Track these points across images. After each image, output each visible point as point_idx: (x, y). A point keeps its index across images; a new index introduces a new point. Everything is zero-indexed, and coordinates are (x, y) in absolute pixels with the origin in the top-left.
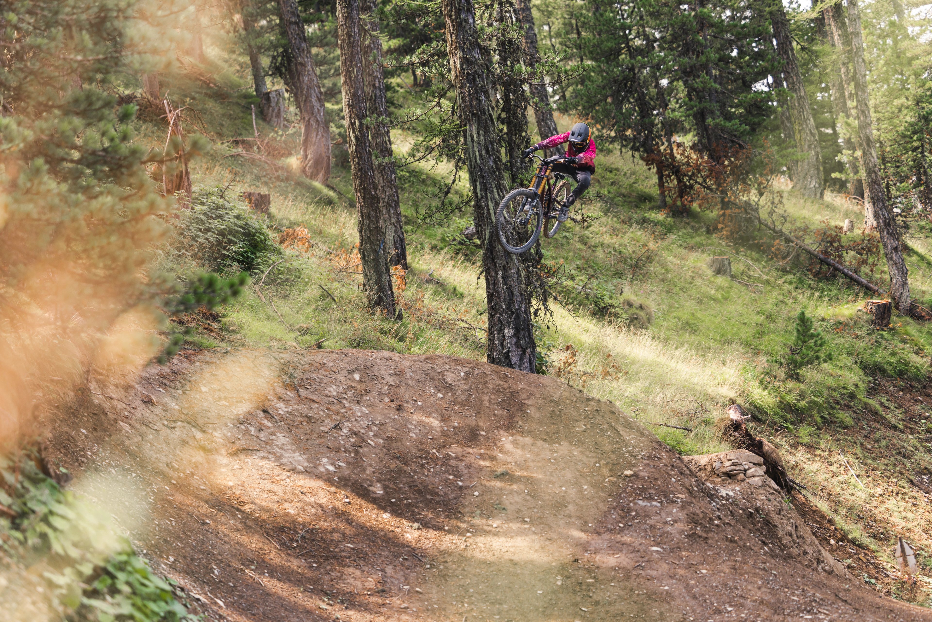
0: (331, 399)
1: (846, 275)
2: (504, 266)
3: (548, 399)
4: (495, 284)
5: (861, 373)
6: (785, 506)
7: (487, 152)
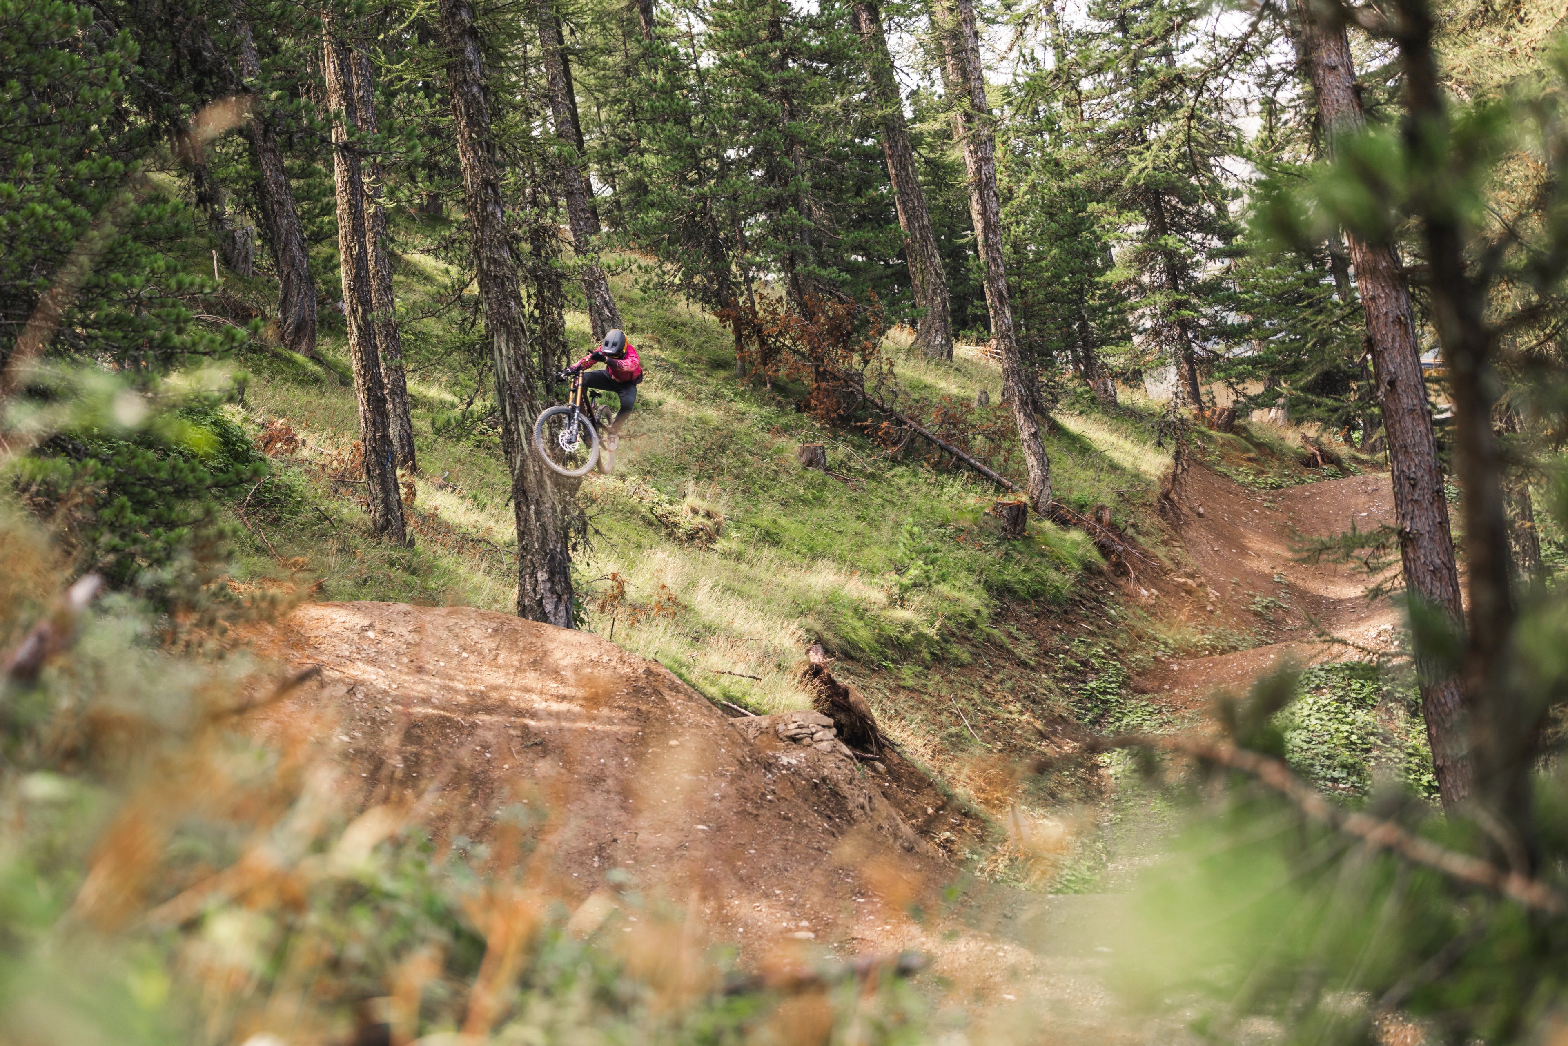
1: (973, 467)
2: (537, 500)
4: (526, 520)
5: (985, 595)
6: (858, 774)
7: (518, 367)
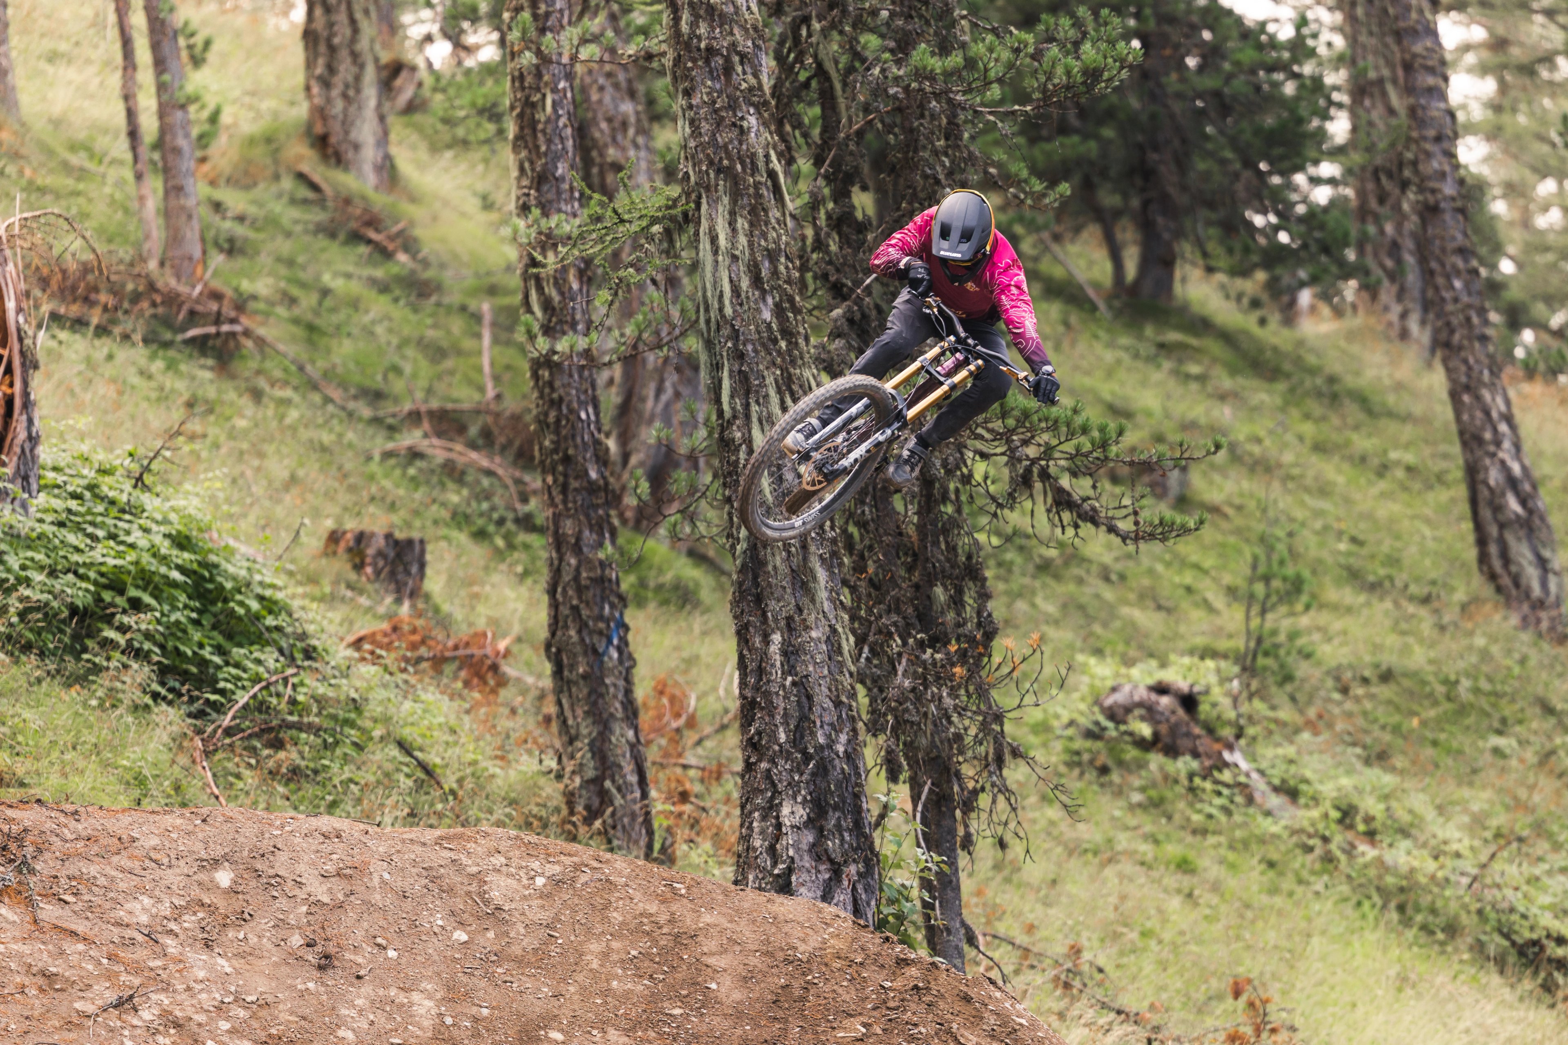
0: (129, 933)
2: (789, 619)
3: (780, 955)
4: (761, 671)
7: (757, 281)
